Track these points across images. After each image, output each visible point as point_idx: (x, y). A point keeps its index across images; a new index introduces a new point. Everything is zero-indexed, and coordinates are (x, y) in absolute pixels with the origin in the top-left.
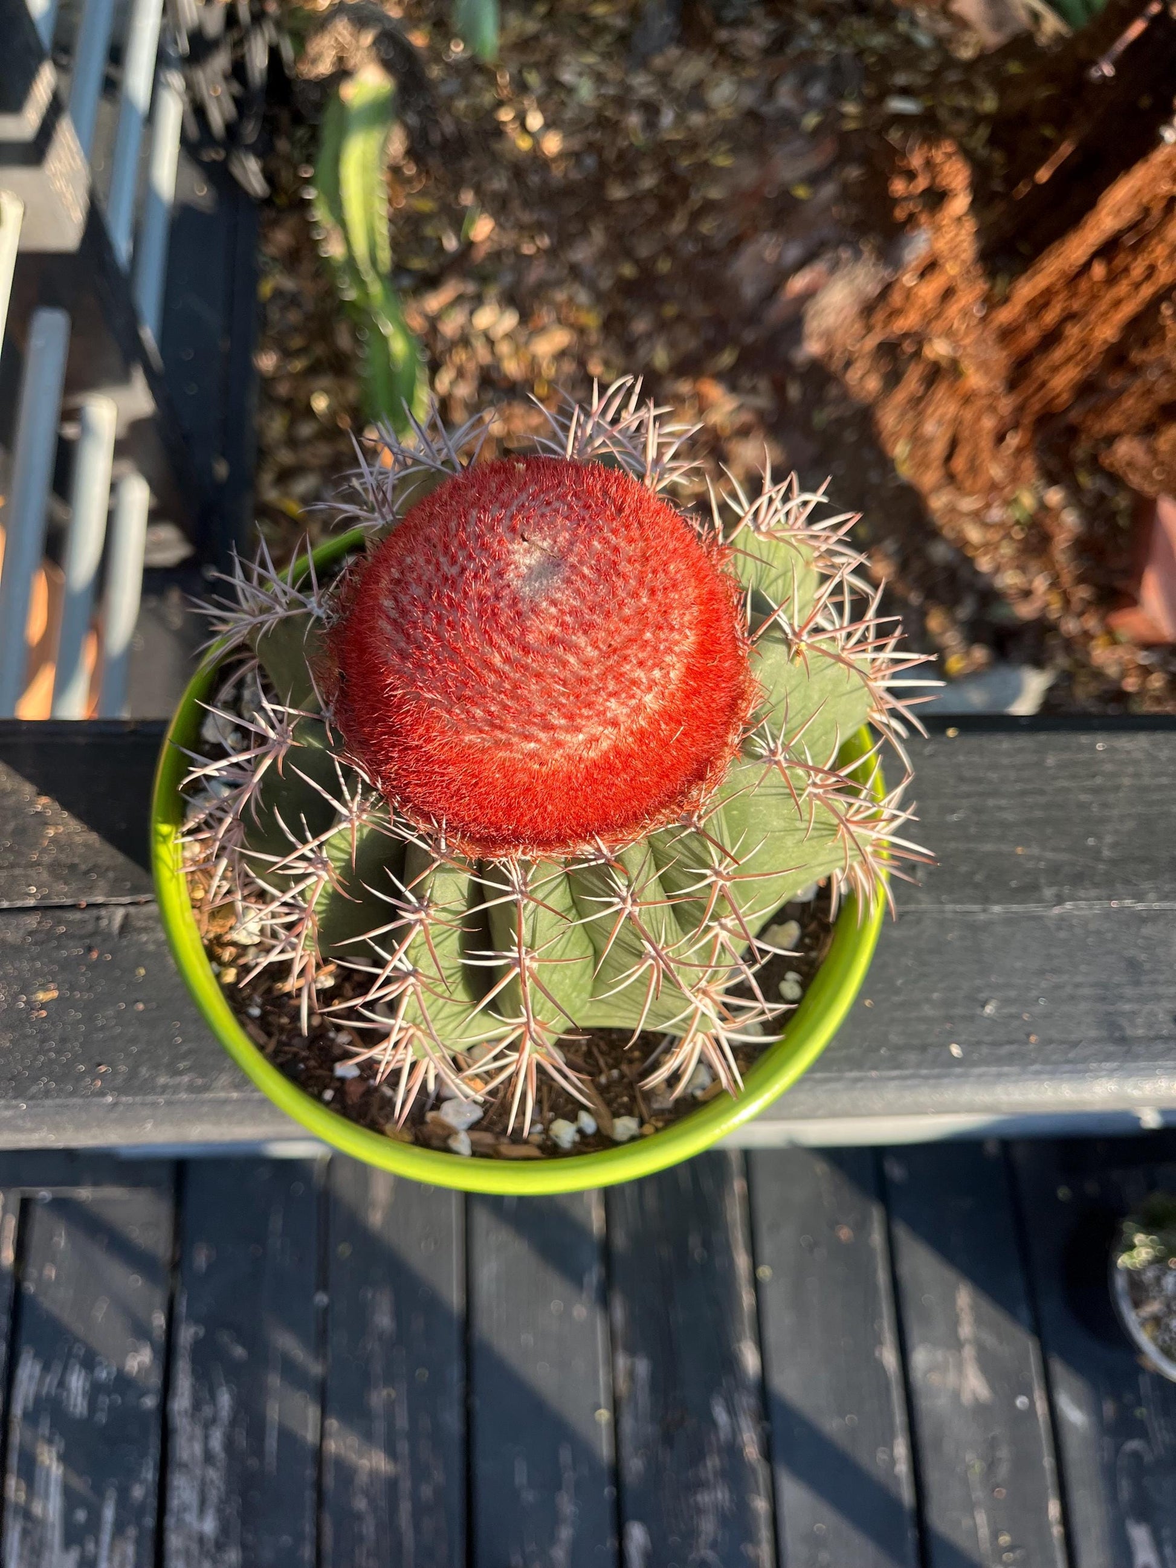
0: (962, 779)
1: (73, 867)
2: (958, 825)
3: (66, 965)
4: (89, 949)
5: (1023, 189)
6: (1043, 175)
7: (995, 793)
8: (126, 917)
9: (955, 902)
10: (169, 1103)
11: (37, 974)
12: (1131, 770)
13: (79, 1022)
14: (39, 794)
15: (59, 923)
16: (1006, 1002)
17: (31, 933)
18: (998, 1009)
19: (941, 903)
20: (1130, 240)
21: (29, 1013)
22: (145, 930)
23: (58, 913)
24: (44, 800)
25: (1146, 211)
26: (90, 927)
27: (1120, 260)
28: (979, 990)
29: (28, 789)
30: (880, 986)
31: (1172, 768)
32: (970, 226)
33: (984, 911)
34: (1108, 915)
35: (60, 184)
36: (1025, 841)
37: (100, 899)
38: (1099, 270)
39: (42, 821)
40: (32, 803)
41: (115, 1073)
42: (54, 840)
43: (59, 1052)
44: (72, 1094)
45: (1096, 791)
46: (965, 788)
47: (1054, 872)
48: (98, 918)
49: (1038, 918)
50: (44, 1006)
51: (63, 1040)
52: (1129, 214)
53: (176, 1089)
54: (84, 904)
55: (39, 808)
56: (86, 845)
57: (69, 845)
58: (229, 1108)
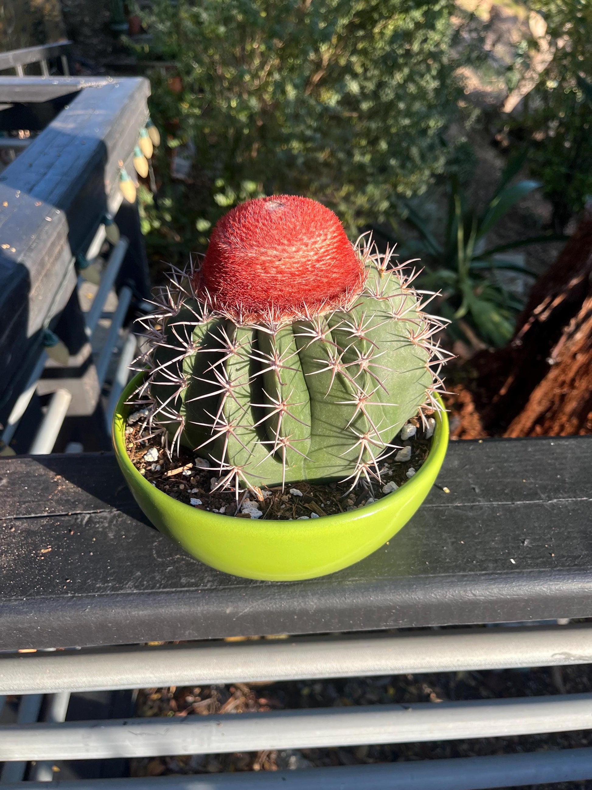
0: (490, 457)
1: (67, 501)
2: (492, 472)
3: (57, 538)
4: (70, 531)
5: (496, 399)
6: (503, 391)
7: (506, 461)
8: (90, 518)
9: (497, 501)
10: (100, 596)
11: (42, 541)
12: (570, 451)
13: (60, 561)
14: (56, 475)
15: (57, 522)
16: (534, 540)
17: (42, 526)
18: (531, 543)
19: (490, 501)
20: (549, 415)
21: (36, 558)
22: (98, 522)
23: (58, 517)
24: (59, 477)
25: (552, 403)
26: (72, 522)
27: (547, 424)
28: (519, 535)
29: (52, 474)
30: (467, 535)
31: (589, 451)
32: (476, 417)
33: (513, 504)
34: (576, 503)
35: (88, 388)
36: (527, 478)
37: (78, 512)
38: (538, 429)
39: (57, 484)
40: (53, 478)
41: (74, 583)
42: (61, 491)
43: (47, 575)
44: (51, 593)
45: (556, 459)
46: (491, 460)
47: (544, 488)
48: (77, 519)
49: (542, 506)
50: (43, 555)
51: (51, 570)
52: (546, 404)
53: (105, 589)
54: (70, 514)
55: (55, 480)
56: (75, 492)
57: (67, 493)
58: (131, 598)
